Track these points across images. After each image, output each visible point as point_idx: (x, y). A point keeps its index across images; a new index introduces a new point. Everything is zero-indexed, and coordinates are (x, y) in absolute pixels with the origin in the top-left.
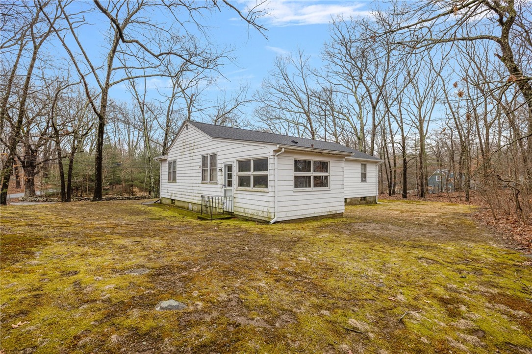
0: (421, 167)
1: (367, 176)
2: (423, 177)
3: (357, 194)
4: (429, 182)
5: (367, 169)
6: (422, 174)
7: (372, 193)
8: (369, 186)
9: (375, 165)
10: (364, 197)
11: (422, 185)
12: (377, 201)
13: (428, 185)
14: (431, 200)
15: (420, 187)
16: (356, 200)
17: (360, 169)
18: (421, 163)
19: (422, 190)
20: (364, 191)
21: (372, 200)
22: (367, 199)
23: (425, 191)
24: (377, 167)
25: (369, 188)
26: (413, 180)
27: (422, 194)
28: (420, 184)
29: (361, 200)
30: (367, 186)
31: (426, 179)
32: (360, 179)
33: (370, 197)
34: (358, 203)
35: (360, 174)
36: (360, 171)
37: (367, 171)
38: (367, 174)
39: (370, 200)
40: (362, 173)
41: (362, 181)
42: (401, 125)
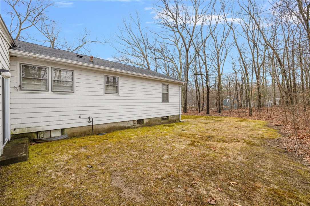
0: (219, 93)
1: (169, 97)
2: (220, 99)
3: (156, 114)
4: (223, 103)
5: (169, 90)
6: (219, 97)
7: (174, 112)
8: (172, 106)
9: (178, 86)
10: (167, 117)
11: (219, 105)
12: (180, 120)
13: (223, 105)
14: (226, 116)
15: (218, 106)
16: (157, 120)
17: (161, 89)
18: (219, 90)
19: (220, 108)
20: (166, 110)
21: (175, 118)
22: (170, 118)
23: (221, 108)
24: (180, 88)
25: (172, 108)
26: (213, 101)
27: (219, 111)
28: (218, 104)
29: (163, 119)
30: (170, 106)
31: (222, 101)
32: (161, 99)
33: (173, 116)
34: (159, 123)
35: (161, 94)
36: (161, 91)
37: (170, 92)
38: (169, 94)
39: (172, 119)
40: (163, 93)
41: (163, 100)
42: (205, 62)
